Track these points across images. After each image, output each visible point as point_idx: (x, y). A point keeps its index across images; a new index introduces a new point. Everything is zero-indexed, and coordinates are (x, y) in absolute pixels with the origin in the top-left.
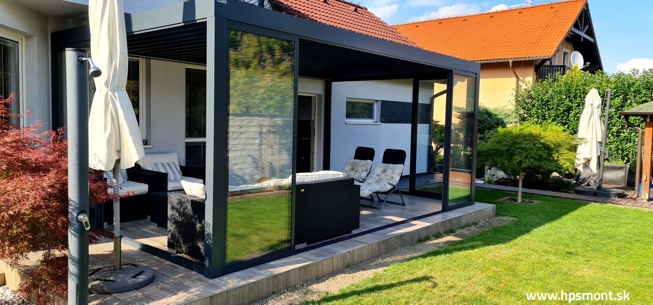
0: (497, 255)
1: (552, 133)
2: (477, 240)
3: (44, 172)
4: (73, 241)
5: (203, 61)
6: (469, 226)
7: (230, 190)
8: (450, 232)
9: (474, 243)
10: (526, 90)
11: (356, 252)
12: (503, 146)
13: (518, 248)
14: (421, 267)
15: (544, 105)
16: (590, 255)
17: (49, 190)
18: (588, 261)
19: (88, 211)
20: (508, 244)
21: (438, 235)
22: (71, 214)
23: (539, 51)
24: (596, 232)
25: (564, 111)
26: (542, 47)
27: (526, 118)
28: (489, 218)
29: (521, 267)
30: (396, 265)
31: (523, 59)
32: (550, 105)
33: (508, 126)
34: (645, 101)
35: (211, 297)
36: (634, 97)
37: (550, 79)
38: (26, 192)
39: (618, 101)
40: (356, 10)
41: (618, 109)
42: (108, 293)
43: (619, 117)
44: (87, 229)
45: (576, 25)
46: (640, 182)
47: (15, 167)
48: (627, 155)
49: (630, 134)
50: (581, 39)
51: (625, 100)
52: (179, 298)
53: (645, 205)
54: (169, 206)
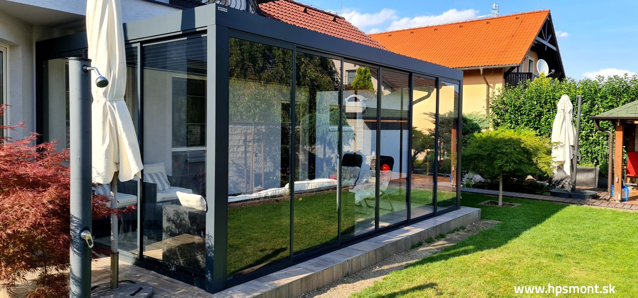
0: (490, 259)
1: (527, 137)
2: (469, 245)
3: (43, 188)
4: (74, 259)
6: (458, 231)
7: (229, 200)
8: (441, 236)
9: (466, 248)
10: (498, 96)
11: (354, 261)
12: (483, 150)
13: (509, 251)
15: (517, 110)
16: (579, 256)
17: (50, 206)
18: (578, 263)
19: (91, 227)
20: (499, 249)
21: (430, 241)
22: (74, 231)
23: (508, 59)
24: (578, 233)
25: (536, 116)
26: (510, 56)
27: (500, 123)
28: (475, 222)
29: (517, 271)
30: (394, 273)
31: (492, 67)
32: (522, 110)
33: (483, 131)
34: (612, 107)
36: (602, 102)
37: (522, 86)
38: (25, 209)
39: (586, 106)
40: (334, 20)
41: (586, 114)
43: (588, 122)
44: (91, 246)
45: (540, 35)
46: (613, 183)
47: (11, 183)
48: (596, 158)
49: (598, 137)
50: (545, 47)
51: (593, 105)
53: (618, 206)
54: (165, 219)
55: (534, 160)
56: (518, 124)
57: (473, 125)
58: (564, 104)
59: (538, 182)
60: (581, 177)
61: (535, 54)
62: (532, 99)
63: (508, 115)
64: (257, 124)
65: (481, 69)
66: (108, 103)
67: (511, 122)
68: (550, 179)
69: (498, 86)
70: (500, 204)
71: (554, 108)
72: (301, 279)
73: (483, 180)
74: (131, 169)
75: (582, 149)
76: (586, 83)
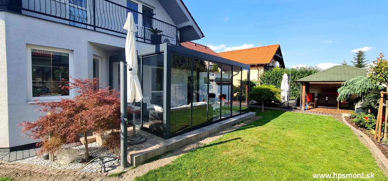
0: (259, 129)
1: (272, 88)
3: (112, 104)
4: (122, 127)
5: (163, 66)
6: (248, 120)
7: (171, 109)
8: (243, 122)
10: (262, 74)
11: (213, 130)
12: (257, 92)
14: (236, 135)
15: (268, 79)
16: (290, 129)
17: (115, 110)
18: (290, 131)
19: (127, 117)
20: (263, 126)
21: (239, 123)
22: (122, 118)
23: (265, 61)
24: (290, 121)
25: (275, 81)
27: (262, 83)
28: (254, 117)
29: (269, 134)
30: (226, 134)
31: (260, 64)
32: (270, 79)
33: (257, 86)
34: (301, 78)
35: (167, 146)
36: (298, 76)
37: (270, 70)
38: (107, 111)
39: (292, 77)
40: (205, 48)
41: (292, 80)
42: (132, 145)
43: (293, 83)
44: (127, 123)
45: (276, 53)
46: (302, 104)
47: (102, 102)
48: (296, 95)
49: (297, 88)
50: (278, 57)
51: (295, 77)
52: (156, 147)
53: (303, 112)
54: (150, 114)
55: (275, 96)
56: (269, 84)
57: (253, 84)
58: (285, 76)
59: (276, 103)
60: (291, 102)
61: (275, 60)
62: (274, 75)
63: (265, 80)
64: (179, 83)
65: (256, 65)
66: (132, 76)
67: (267, 83)
68: (280, 102)
69: (262, 70)
70: (263, 111)
71: (282, 78)
72: (195, 135)
73: (257, 103)
74: (139, 98)
75: (291, 92)
76: (292, 69)
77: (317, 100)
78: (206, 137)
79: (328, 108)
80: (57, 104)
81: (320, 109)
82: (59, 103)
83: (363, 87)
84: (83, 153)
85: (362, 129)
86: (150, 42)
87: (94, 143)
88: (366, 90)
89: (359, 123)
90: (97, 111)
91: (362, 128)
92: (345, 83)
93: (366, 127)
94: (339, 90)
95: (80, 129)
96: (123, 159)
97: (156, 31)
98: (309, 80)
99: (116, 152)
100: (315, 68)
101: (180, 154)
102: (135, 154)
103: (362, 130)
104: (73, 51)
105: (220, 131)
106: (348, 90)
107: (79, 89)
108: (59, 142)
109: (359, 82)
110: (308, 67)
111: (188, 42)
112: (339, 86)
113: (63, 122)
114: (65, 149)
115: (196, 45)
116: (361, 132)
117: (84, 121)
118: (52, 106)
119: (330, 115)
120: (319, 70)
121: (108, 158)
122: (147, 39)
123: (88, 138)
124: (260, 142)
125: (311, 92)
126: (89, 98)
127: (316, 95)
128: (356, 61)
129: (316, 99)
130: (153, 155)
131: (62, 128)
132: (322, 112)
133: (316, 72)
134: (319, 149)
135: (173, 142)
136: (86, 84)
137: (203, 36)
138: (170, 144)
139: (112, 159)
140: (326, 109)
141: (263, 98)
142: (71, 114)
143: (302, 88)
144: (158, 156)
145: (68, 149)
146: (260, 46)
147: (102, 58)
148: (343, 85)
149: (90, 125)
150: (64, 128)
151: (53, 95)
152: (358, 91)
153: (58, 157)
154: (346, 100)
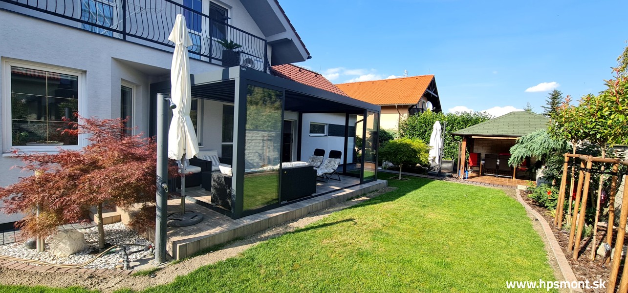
1: (417, 143)
2: (378, 199)
3: (144, 160)
4: (158, 198)
5: (233, 101)
6: (374, 192)
7: (245, 171)
8: (364, 195)
9: (376, 201)
10: (404, 120)
11: (314, 206)
12: (392, 149)
14: (349, 214)
15: (413, 128)
16: (435, 207)
17: (146, 170)
18: (434, 210)
19: (167, 182)
21: (358, 197)
22: (158, 183)
23: (410, 101)
24: (438, 195)
25: (423, 132)
26: (411, 99)
27: (404, 135)
28: (384, 188)
29: (400, 213)
30: (335, 213)
31: (402, 105)
32: (416, 128)
33: (395, 139)
34: (463, 128)
35: (234, 230)
36: (457, 125)
37: (416, 116)
38: (134, 171)
39: (449, 127)
40: (316, 76)
41: (449, 131)
42: (179, 227)
43: (450, 136)
44: (166, 192)
45: (428, 88)
46: (460, 169)
47: (128, 157)
48: (453, 155)
49: (455, 144)
50: (431, 95)
51: (453, 127)
52: (217, 230)
53: (462, 181)
54: (212, 180)
55: (418, 155)
56: (413, 136)
57: (390, 135)
58: (437, 126)
59: (422, 167)
60: (444, 166)
61: (425, 99)
62: (421, 122)
63: (408, 131)
64: (269, 131)
65: (396, 105)
66: (181, 117)
67: (410, 135)
68: (428, 166)
69: (405, 115)
70: (400, 178)
71: (432, 128)
72: (283, 214)
73: (393, 166)
74: (192, 153)
75: (446, 151)
76: (450, 115)
77: (484, 164)
78: (301, 217)
79: (499, 177)
80: (52, 158)
81: (487, 178)
82: (56, 157)
83: (545, 146)
84: (95, 239)
85: (541, 209)
86: (220, 63)
87: (118, 223)
88: (548, 151)
89: (538, 200)
90: (117, 171)
91: (541, 207)
92: (520, 139)
93: (545, 206)
94: (512, 149)
95: (87, 198)
96: (158, 248)
97: (231, 46)
98: (471, 133)
99: (151, 237)
100: (484, 115)
101: (255, 241)
102: (180, 242)
103: (539, 211)
104: (85, 72)
105: (326, 208)
106: (524, 150)
107: (91, 135)
108: (52, 220)
109: (539, 138)
110: (473, 112)
111: (287, 65)
112: (513, 143)
113: (59, 187)
114: (63, 231)
115: (300, 70)
116: (538, 213)
117: (95, 187)
118: (42, 161)
119: (500, 188)
120: (489, 117)
121: (137, 247)
122: (214, 58)
123: (104, 215)
124: (384, 225)
125: (475, 151)
126: (106, 151)
127: (483, 156)
128: (550, 106)
129: (482, 162)
130: (211, 243)
131: (57, 198)
132: (489, 182)
133: (484, 120)
134: (469, 238)
135: (245, 224)
136: (103, 128)
137: (309, 57)
138: (239, 226)
139: (143, 248)
140: (496, 178)
141: (400, 159)
142: (74, 175)
143: (461, 144)
144: (219, 245)
145: (67, 232)
146: (405, 76)
147: (137, 86)
148: (518, 142)
149: (104, 193)
150: (61, 196)
151: (49, 143)
152: (538, 152)
153: (50, 245)
154: (521, 165)
